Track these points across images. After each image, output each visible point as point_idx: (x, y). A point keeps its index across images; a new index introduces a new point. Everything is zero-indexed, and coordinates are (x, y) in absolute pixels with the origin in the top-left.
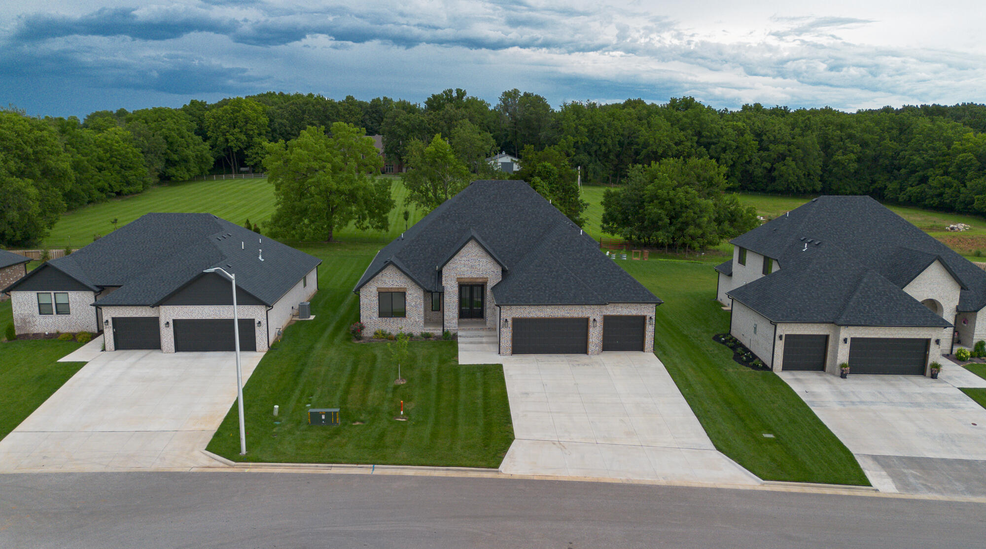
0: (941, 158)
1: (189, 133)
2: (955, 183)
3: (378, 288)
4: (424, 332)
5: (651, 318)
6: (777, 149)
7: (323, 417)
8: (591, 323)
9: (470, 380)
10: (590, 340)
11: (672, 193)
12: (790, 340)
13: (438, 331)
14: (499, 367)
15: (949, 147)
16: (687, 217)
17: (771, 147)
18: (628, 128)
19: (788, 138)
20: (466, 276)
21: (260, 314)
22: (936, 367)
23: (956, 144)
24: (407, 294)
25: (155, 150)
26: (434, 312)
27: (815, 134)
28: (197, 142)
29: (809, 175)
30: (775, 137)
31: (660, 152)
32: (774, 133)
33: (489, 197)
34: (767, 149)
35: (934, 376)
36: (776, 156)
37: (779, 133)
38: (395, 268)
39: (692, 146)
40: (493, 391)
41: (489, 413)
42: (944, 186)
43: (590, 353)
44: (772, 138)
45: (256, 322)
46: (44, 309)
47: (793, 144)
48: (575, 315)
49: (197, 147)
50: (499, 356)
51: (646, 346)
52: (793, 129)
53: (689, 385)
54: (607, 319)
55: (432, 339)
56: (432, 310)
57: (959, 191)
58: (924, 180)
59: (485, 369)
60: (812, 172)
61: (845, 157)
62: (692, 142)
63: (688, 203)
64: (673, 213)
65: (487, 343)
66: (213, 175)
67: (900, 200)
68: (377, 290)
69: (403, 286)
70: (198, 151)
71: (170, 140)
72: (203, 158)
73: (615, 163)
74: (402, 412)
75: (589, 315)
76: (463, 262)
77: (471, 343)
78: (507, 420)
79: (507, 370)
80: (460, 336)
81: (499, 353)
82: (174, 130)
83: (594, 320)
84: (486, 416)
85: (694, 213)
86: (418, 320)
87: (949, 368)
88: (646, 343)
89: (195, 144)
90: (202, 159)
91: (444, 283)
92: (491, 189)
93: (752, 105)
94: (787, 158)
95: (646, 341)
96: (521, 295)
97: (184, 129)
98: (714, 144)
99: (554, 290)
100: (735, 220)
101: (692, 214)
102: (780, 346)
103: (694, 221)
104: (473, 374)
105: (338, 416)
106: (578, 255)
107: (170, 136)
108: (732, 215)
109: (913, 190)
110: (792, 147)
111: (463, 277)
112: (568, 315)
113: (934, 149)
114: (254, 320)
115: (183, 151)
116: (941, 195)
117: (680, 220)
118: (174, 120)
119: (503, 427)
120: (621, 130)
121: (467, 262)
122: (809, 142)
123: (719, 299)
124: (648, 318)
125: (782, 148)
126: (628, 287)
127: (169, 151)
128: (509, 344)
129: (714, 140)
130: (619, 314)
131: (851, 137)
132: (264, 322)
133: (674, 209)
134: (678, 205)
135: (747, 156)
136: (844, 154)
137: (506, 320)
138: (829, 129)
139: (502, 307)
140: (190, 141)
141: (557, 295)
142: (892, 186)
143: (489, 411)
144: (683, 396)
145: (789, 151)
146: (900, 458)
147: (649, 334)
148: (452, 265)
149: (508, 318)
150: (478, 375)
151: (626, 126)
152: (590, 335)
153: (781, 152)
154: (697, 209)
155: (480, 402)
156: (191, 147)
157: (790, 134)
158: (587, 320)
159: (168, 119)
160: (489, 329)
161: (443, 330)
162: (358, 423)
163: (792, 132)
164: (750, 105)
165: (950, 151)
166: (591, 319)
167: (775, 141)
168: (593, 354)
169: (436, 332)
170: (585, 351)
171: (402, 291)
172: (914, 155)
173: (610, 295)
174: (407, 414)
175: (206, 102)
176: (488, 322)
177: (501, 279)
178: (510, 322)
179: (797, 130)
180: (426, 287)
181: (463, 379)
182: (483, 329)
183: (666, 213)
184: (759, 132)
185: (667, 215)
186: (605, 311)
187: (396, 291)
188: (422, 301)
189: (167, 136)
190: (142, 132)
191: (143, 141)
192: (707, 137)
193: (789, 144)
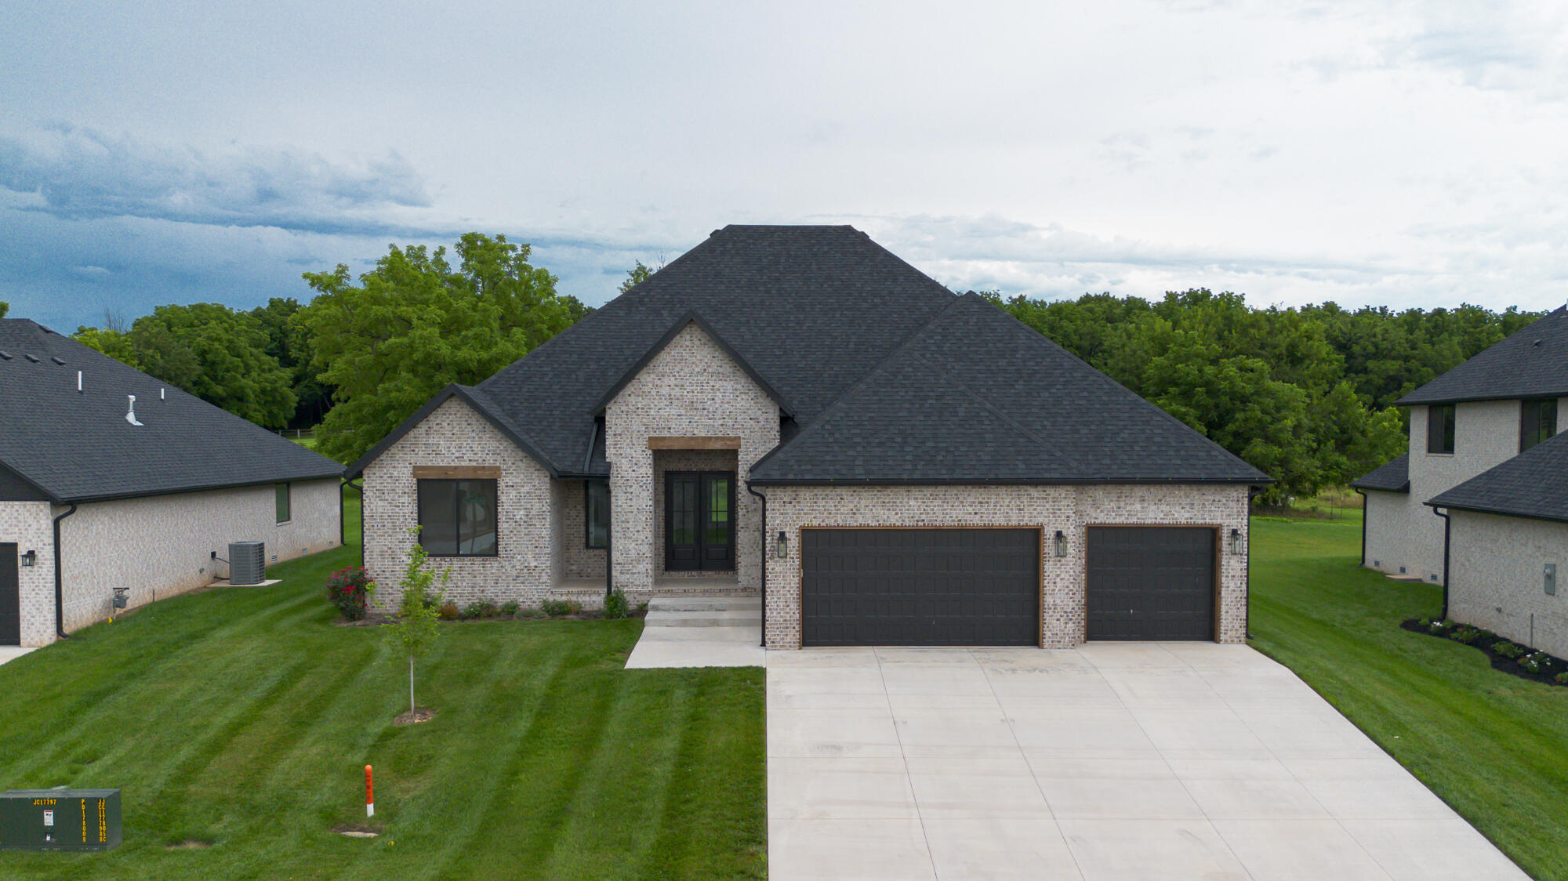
1: (254, 351)
3: (415, 468)
4: (551, 599)
5: (1234, 533)
6: (1383, 367)
7: (49, 819)
8: (1049, 546)
9: (648, 709)
10: (1048, 600)
11: (1209, 370)
13: (594, 598)
14: (755, 678)
16: (1246, 420)
17: (1371, 364)
18: (1088, 334)
19: (1403, 349)
20: (674, 434)
21: (35, 526)
24: (502, 484)
25: (176, 375)
26: (591, 552)
27: (1456, 339)
28: (266, 367)
30: (1376, 346)
32: (1373, 340)
33: (760, 259)
34: (1365, 370)
36: (1381, 382)
37: (1384, 340)
38: (466, 410)
40: (720, 739)
41: (684, 808)
43: (1047, 642)
44: (1371, 349)
45: (22, 550)
47: (1415, 358)
48: (999, 521)
49: (267, 375)
50: (761, 651)
51: (1224, 622)
52: (1411, 332)
53: (1399, 727)
54: (1096, 535)
55: (571, 617)
56: (587, 546)
59: (704, 681)
63: (1249, 389)
64: (1214, 415)
65: (733, 623)
66: (296, 428)
68: (414, 475)
69: (490, 461)
70: (266, 380)
71: (209, 357)
72: (277, 395)
74: (370, 809)
75: (1040, 520)
76: (665, 391)
77: (685, 623)
78: (748, 830)
79: (777, 683)
80: (656, 608)
81: (763, 644)
82: (219, 340)
83: (1059, 535)
84: (673, 817)
85: (1264, 412)
86: (533, 564)
88: (1223, 615)
89: (263, 371)
90: (274, 397)
91: (610, 453)
92: (766, 243)
93: (1321, 305)
94: (1406, 384)
95: (1224, 608)
96: (828, 458)
97: (243, 342)
99: (930, 444)
100: (1350, 441)
101: (1259, 414)
103: (1263, 428)
104: (662, 692)
105: (102, 815)
106: (1002, 363)
107: (211, 350)
108: (1343, 431)
110: (1414, 364)
111: (665, 434)
112: (976, 521)
114: (15, 545)
115: (235, 379)
117: (1231, 427)
118: (226, 325)
119: (728, 855)
120: (1075, 339)
121: (677, 392)
122: (1446, 353)
123: (1370, 563)
124: (1225, 534)
125: (1392, 366)
126: (1158, 439)
127: (206, 378)
128: (793, 612)
130: (1134, 520)
132: (46, 554)
133: (1217, 406)
134: (1225, 394)
137: (782, 534)
138: (1482, 331)
139: (769, 493)
140: (252, 362)
141: (940, 458)
143: (688, 801)
144: (1392, 754)
145: (1409, 371)
147: (1232, 586)
148: (632, 400)
149: (786, 530)
150: (680, 694)
151: (1085, 330)
152: (1048, 585)
153: (1391, 373)
154: (1269, 402)
155: (662, 772)
156: (254, 374)
157: (1407, 339)
158: (1035, 534)
159: (214, 322)
160: (745, 589)
161: (609, 592)
162: (192, 846)
163: (1411, 337)
164: (1315, 306)
166: (1049, 533)
167: (1379, 354)
168: (1057, 644)
169: (587, 598)
170: (1031, 636)
171: (485, 475)
173: (1107, 461)
174: (388, 813)
175: (296, 301)
176: (741, 570)
177: (777, 443)
178: (794, 542)
179: (1419, 334)
180: (555, 464)
181: (623, 707)
182: (727, 592)
183: (1198, 413)
184: (1344, 342)
185: (1199, 419)
186: (1090, 510)
187: (470, 476)
188: (546, 508)
189: (205, 351)
190: (153, 340)
191: (152, 357)
193: (1406, 359)
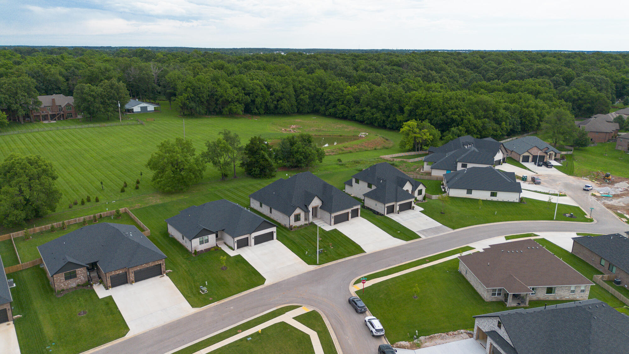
0: (340, 97)
2: (347, 108)
3: (294, 214)
10: (349, 217)
12: (388, 207)
13: (307, 222)
15: (342, 92)
22: (414, 207)
23: (345, 92)
29: (292, 106)
31: (230, 100)
35: (413, 209)
39: (243, 96)
40: (343, 236)
42: (343, 109)
43: (349, 220)
46: (201, 243)
50: (334, 227)
55: (308, 225)
57: (349, 111)
58: (335, 106)
60: (293, 105)
61: (304, 97)
62: (242, 94)
65: (323, 223)
67: (327, 114)
69: (300, 212)
73: (206, 105)
74: (331, 246)
76: (313, 202)
77: (320, 224)
79: (338, 229)
80: (315, 223)
81: (331, 225)
84: (349, 242)
86: (303, 221)
87: (416, 207)
91: (309, 209)
95: (359, 214)
96: (336, 209)
98: (251, 93)
99: (341, 206)
102: (386, 209)
104: (333, 233)
109: (332, 110)
110: (284, 94)
111: (313, 206)
112: (345, 212)
113: (337, 93)
116: (342, 113)
120: (209, 89)
123: (346, 192)
124: (359, 208)
126: (354, 201)
128: (334, 223)
129: (251, 92)
130: (354, 209)
131: (304, 87)
132: (275, 231)
135: (267, 99)
136: (304, 95)
141: (343, 208)
142: (323, 108)
144: (377, 227)
146: (421, 230)
148: (311, 204)
149: (333, 216)
150: (335, 233)
151: (209, 86)
153: (280, 96)
155: (344, 239)
158: (348, 212)
161: (309, 222)
165: (343, 94)
166: (350, 212)
167: (276, 91)
172: (329, 95)
173: (352, 205)
177: (321, 205)
187: (298, 214)
188: (304, 215)
192: (248, 91)
